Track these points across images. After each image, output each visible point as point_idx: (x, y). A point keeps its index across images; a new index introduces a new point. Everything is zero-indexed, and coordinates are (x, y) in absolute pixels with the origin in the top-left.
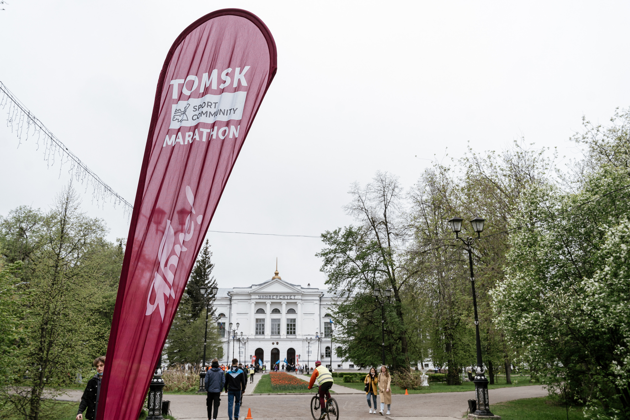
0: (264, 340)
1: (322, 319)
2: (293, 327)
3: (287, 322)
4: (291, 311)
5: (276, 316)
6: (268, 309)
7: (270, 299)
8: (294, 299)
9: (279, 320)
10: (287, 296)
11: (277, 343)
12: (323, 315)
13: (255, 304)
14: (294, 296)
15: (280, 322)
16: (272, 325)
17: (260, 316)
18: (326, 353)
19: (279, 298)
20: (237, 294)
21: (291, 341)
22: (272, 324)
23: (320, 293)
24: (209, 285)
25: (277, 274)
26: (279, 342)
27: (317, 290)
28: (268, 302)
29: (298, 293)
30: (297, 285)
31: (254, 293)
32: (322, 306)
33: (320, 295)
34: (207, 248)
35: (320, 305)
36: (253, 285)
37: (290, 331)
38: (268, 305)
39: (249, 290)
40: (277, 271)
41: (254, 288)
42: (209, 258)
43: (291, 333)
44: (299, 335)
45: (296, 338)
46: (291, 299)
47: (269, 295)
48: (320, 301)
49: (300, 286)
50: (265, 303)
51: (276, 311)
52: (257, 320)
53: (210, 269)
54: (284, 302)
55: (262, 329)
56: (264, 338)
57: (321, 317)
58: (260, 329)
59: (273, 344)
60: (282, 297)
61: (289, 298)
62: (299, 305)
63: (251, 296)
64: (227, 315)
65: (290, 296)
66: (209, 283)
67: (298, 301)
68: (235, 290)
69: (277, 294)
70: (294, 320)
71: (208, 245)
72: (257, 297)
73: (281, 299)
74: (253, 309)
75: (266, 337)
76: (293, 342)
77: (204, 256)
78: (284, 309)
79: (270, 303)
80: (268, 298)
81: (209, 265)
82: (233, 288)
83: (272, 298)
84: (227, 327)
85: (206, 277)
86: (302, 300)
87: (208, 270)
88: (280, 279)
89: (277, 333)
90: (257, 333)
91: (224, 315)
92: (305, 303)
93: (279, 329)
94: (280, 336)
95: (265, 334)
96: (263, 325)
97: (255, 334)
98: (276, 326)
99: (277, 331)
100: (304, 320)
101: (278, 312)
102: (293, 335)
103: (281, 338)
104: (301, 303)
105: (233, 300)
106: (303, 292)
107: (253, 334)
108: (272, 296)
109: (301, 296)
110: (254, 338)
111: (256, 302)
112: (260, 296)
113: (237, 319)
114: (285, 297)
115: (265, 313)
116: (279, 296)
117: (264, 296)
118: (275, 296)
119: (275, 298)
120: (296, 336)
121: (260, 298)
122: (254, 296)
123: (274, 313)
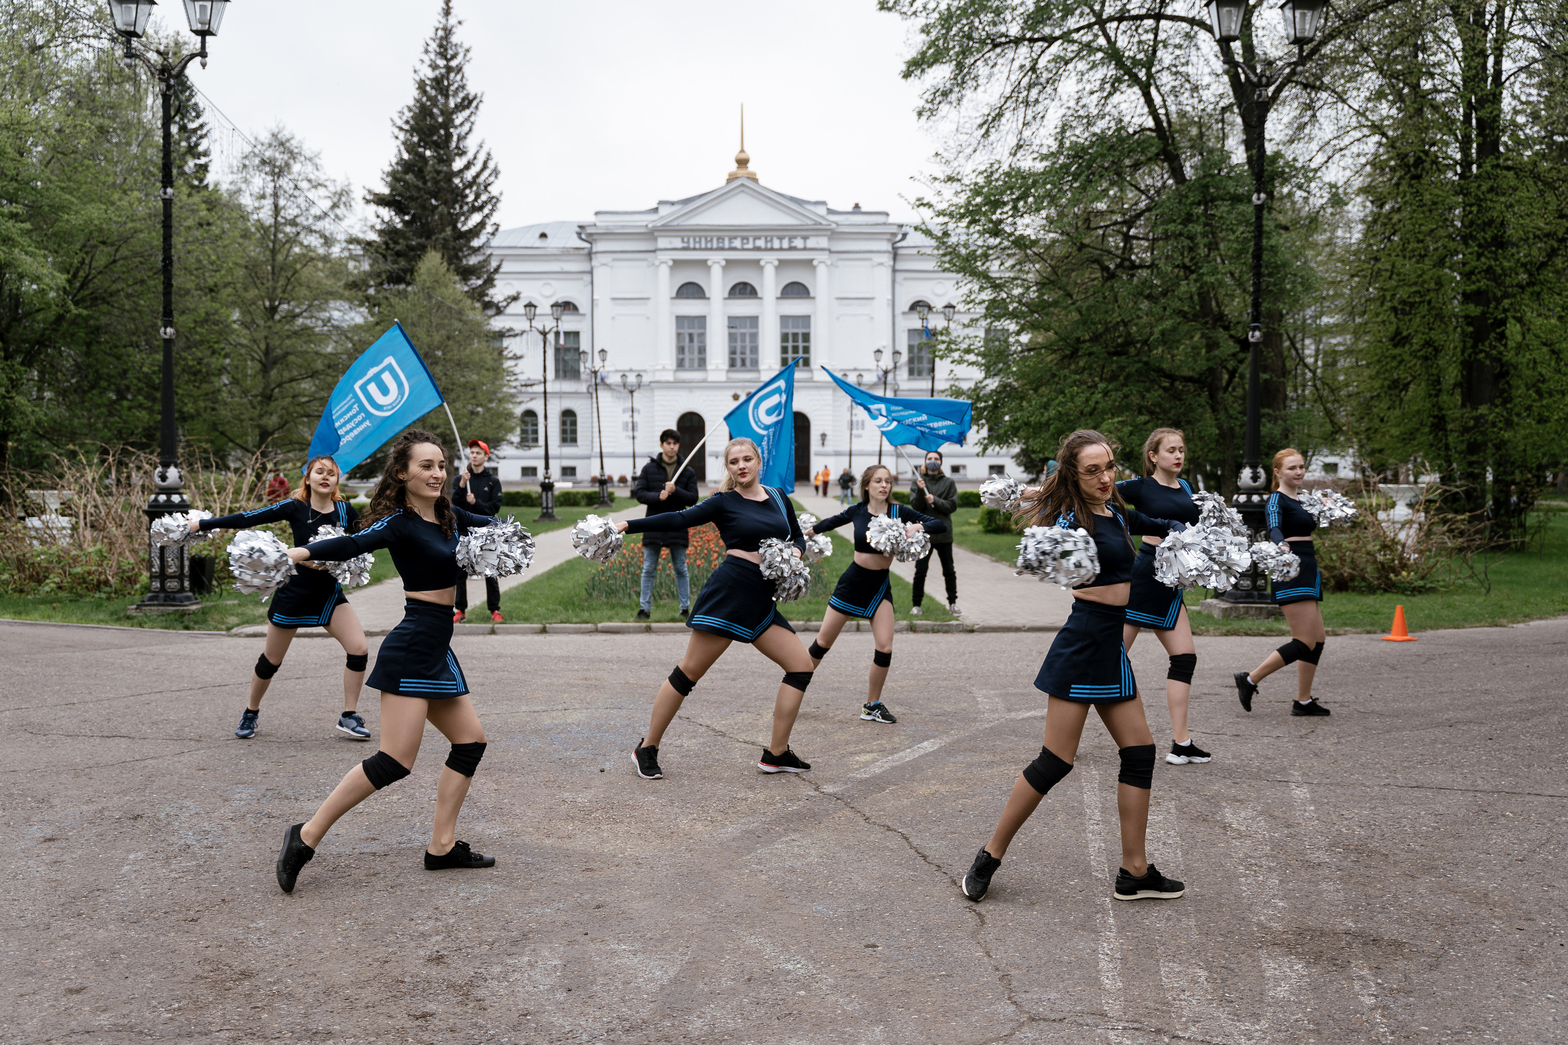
0: (706, 385)
1: (899, 319)
2: (801, 344)
3: (782, 326)
4: (796, 290)
5: (743, 307)
6: (717, 284)
7: (722, 249)
8: (805, 249)
9: (754, 320)
10: (781, 238)
12: (904, 305)
13: (671, 268)
14: (805, 238)
15: (756, 326)
16: (732, 337)
17: (691, 308)
19: (750, 246)
20: (609, 235)
22: (731, 333)
23: (894, 230)
24: (469, 175)
25: (742, 162)
27: (881, 219)
28: (717, 259)
29: (818, 229)
30: (813, 199)
31: (667, 230)
32: (900, 276)
33: (894, 234)
34: (448, 32)
35: (894, 271)
36: (661, 203)
37: (790, 355)
38: (716, 271)
39: (650, 220)
40: (742, 151)
41: (664, 211)
42: (459, 69)
43: (796, 363)
44: (822, 368)
45: (811, 380)
46: (792, 249)
47: (719, 237)
48: (895, 256)
49: (824, 203)
50: (703, 264)
51: (743, 291)
52: (680, 320)
53: (467, 113)
54: (769, 260)
55: (696, 350)
56: (704, 381)
57: (898, 311)
58: (691, 351)
59: (736, 398)
60: (761, 243)
61: (785, 244)
62: (822, 270)
63: (655, 239)
64: (584, 307)
65: (791, 239)
66: (467, 167)
67: (818, 257)
68: (601, 221)
69: (745, 232)
70: (806, 319)
71: (452, 21)
72: (678, 243)
73: (758, 249)
74: (665, 283)
75: (712, 376)
77: (441, 63)
78: (769, 284)
79: (723, 263)
80: (715, 245)
81: (463, 99)
82: (597, 213)
83: (727, 245)
84: (584, 345)
85: (453, 145)
86: (831, 252)
87: (459, 119)
88: (755, 180)
89: (748, 363)
90: (680, 364)
91: (575, 308)
92: (840, 263)
93: (755, 350)
94: (758, 371)
95: (709, 367)
96: (702, 336)
97: (674, 366)
98: (743, 341)
99: (748, 356)
100: (838, 318)
101: (751, 293)
102: (801, 370)
103: (762, 379)
104: (828, 263)
105: (598, 255)
106: (834, 226)
107: (667, 367)
108: (726, 240)
109: (826, 239)
110: (672, 379)
111: (674, 261)
112: (688, 239)
113: (614, 318)
114: (772, 244)
115: (707, 296)
116: (751, 240)
117: (700, 239)
118: (739, 239)
119: (739, 246)
120: (812, 371)
121: (685, 245)
122: (668, 239)
123: (738, 296)
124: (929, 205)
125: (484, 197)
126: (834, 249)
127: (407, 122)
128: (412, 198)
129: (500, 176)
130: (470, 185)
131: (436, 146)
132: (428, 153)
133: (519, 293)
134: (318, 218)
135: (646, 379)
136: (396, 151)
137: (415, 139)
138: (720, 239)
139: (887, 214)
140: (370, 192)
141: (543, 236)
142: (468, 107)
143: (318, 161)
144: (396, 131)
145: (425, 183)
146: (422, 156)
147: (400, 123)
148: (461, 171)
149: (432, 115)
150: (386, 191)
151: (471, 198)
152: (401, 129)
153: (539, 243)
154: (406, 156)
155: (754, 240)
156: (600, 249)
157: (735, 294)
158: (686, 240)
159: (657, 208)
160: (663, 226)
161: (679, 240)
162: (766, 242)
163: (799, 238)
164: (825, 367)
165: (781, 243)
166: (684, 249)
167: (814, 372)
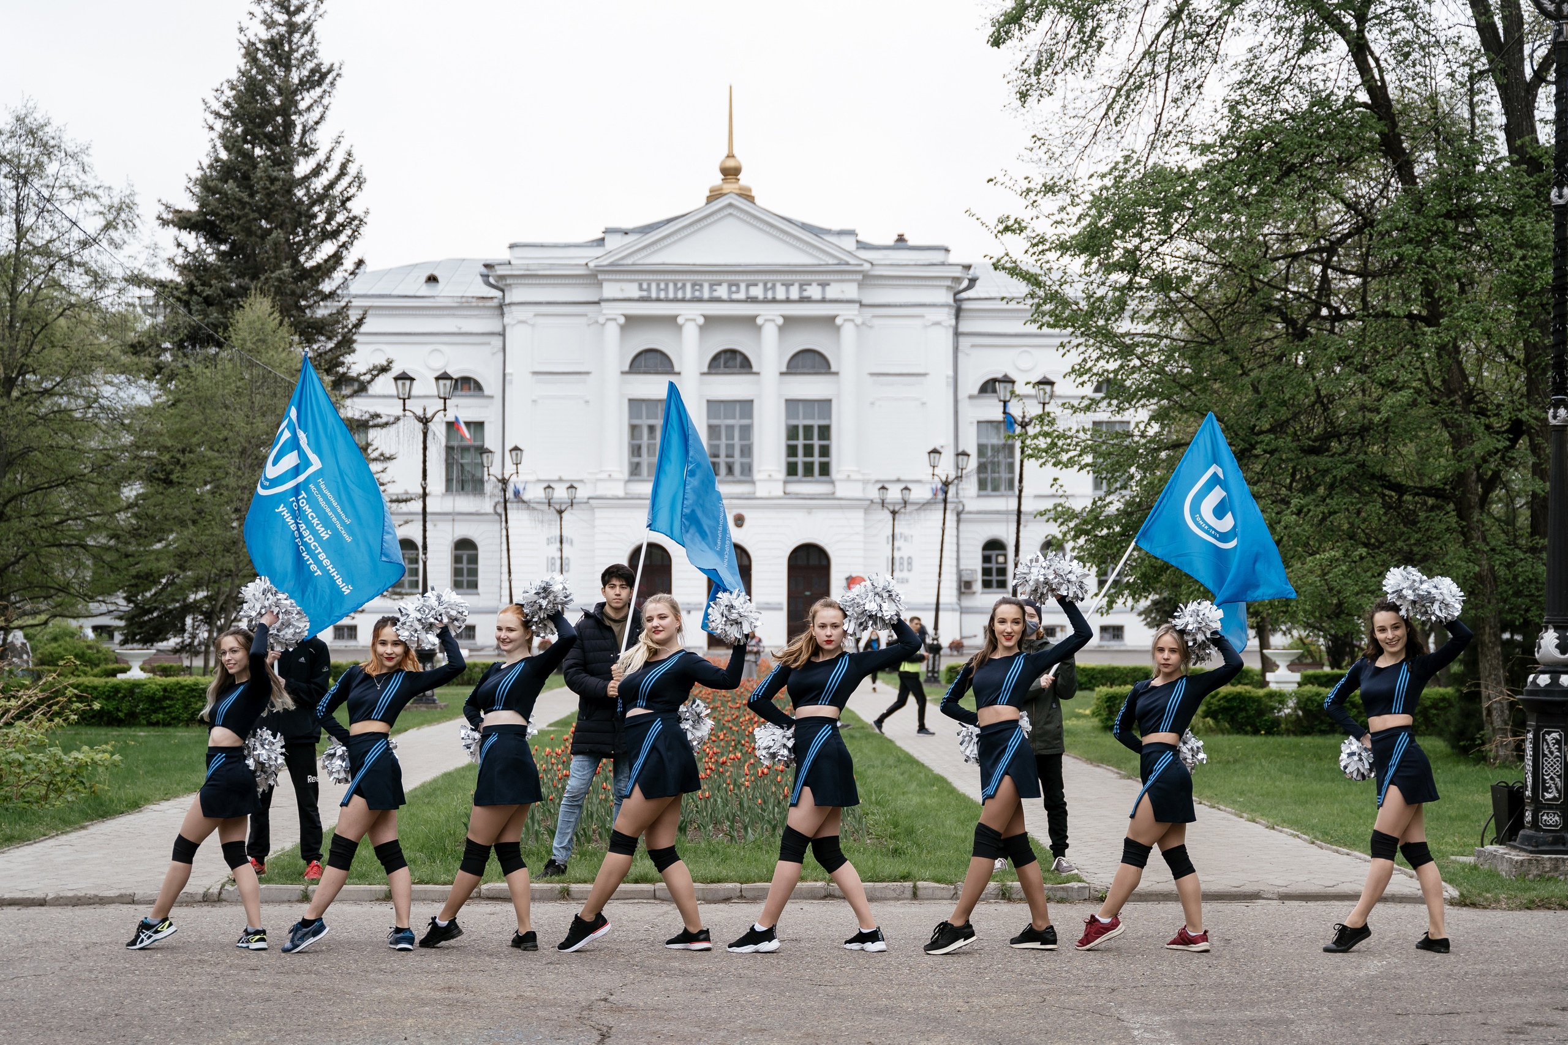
1: (964, 405)
2: (816, 443)
3: (788, 414)
4: (809, 362)
5: (730, 387)
6: (691, 351)
7: (700, 300)
8: (823, 301)
9: (746, 406)
10: (788, 285)
11: (740, 521)
12: (971, 384)
13: (623, 328)
14: (824, 285)
15: (750, 415)
16: (713, 430)
17: (650, 386)
18: (986, 572)
19: (742, 295)
20: (530, 277)
21: (810, 509)
22: (711, 426)
23: (958, 272)
24: (318, 184)
25: (730, 173)
26: (748, 515)
27: (938, 257)
28: (691, 314)
29: (842, 271)
30: (836, 227)
31: (617, 271)
32: (962, 339)
33: (957, 280)
35: (957, 334)
36: (608, 231)
37: (800, 459)
38: (690, 332)
39: (593, 257)
40: (731, 156)
41: (612, 242)
42: (307, 28)
43: (809, 470)
44: (848, 479)
45: (832, 496)
46: (804, 300)
47: (695, 281)
48: (958, 313)
49: (852, 233)
50: (671, 321)
51: (732, 361)
52: (636, 405)
53: (317, 92)
54: (770, 316)
57: (963, 395)
58: (653, 452)
60: (757, 292)
61: (794, 294)
62: (848, 332)
63: (600, 284)
64: (491, 386)
66: (316, 172)
67: (843, 312)
68: (518, 257)
69: (732, 274)
70: (825, 405)
72: (633, 291)
73: (753, 300)
74: (614, 350)
76: (820, 515)
77: (281, 18)
78: (769, 351)
79: (701, 321)
80: (689, 295)
81: (313, 72)
82: (512, 246)
83: (706, 295)
84: (491, 440)
85: (296, 138)
86: (862, 305)
87: (305, 99)
88: (750, 198)
89: (737, 469)
90: (634, 470)
91: (478, 387)
92: (876, 322)
93: (747, 451)
94: (753, 482)
97: (625, 475)
98: (730, 437)
99: (737, 459)
100: (872, 404)
101: (742, 366)
102: (817, 482)
103: (758, 494)
104: (859, 321)
105: (514, 308)
106: (867, 266)
107: (615, 475)
108: (706, 286)
109: (855, 286)
110: (621, 494)
111: (628, 318)
112: (649, 285)
113: (534, 401)
114: (774, 292)
115: (677, 369)
116: (743, 286)
117: (667, 285)
118: (725, 286)
119: (725, 296)
120: (832, 482)
121: (644, 294)
122: (618, 286)
123: (722, 369)
125: (340, 218)
126: (865, 301)
127: (227, 105)
128: (231, 218)
129: (364, 186)
130: (320, 199)
131: (271, 140)
132: (258, 152)
133: (390, 362)
134: (84, 244)
135: (582, 493)
136: (208, 147)
137: (239, 130)
138: (696, 285)
139: (947, 250)
140: (167, 207)
141: (432, 279)
142: (319, 83)
143: (86, 159)
144: (211, 118)
145: (252, 196)
146: (249, 156)
147: (217, 106)
148: (306, 178)
149: (265, 95)
150: (191, 206)
151: (321, 218)
152: (218, 115)
153: (425, 290)
154: (224, 155)
155: (748, 286)
156: (516, 299)
157: (718, 367)
158: (645, 286)
159: (603, 239)
160: (611, 265)
161: (636, 285)
162: (766, 289)
163: (814, 285)
164: (854, 476)
165: (787, 291)
166: (642, 300)
167: (837, 484)
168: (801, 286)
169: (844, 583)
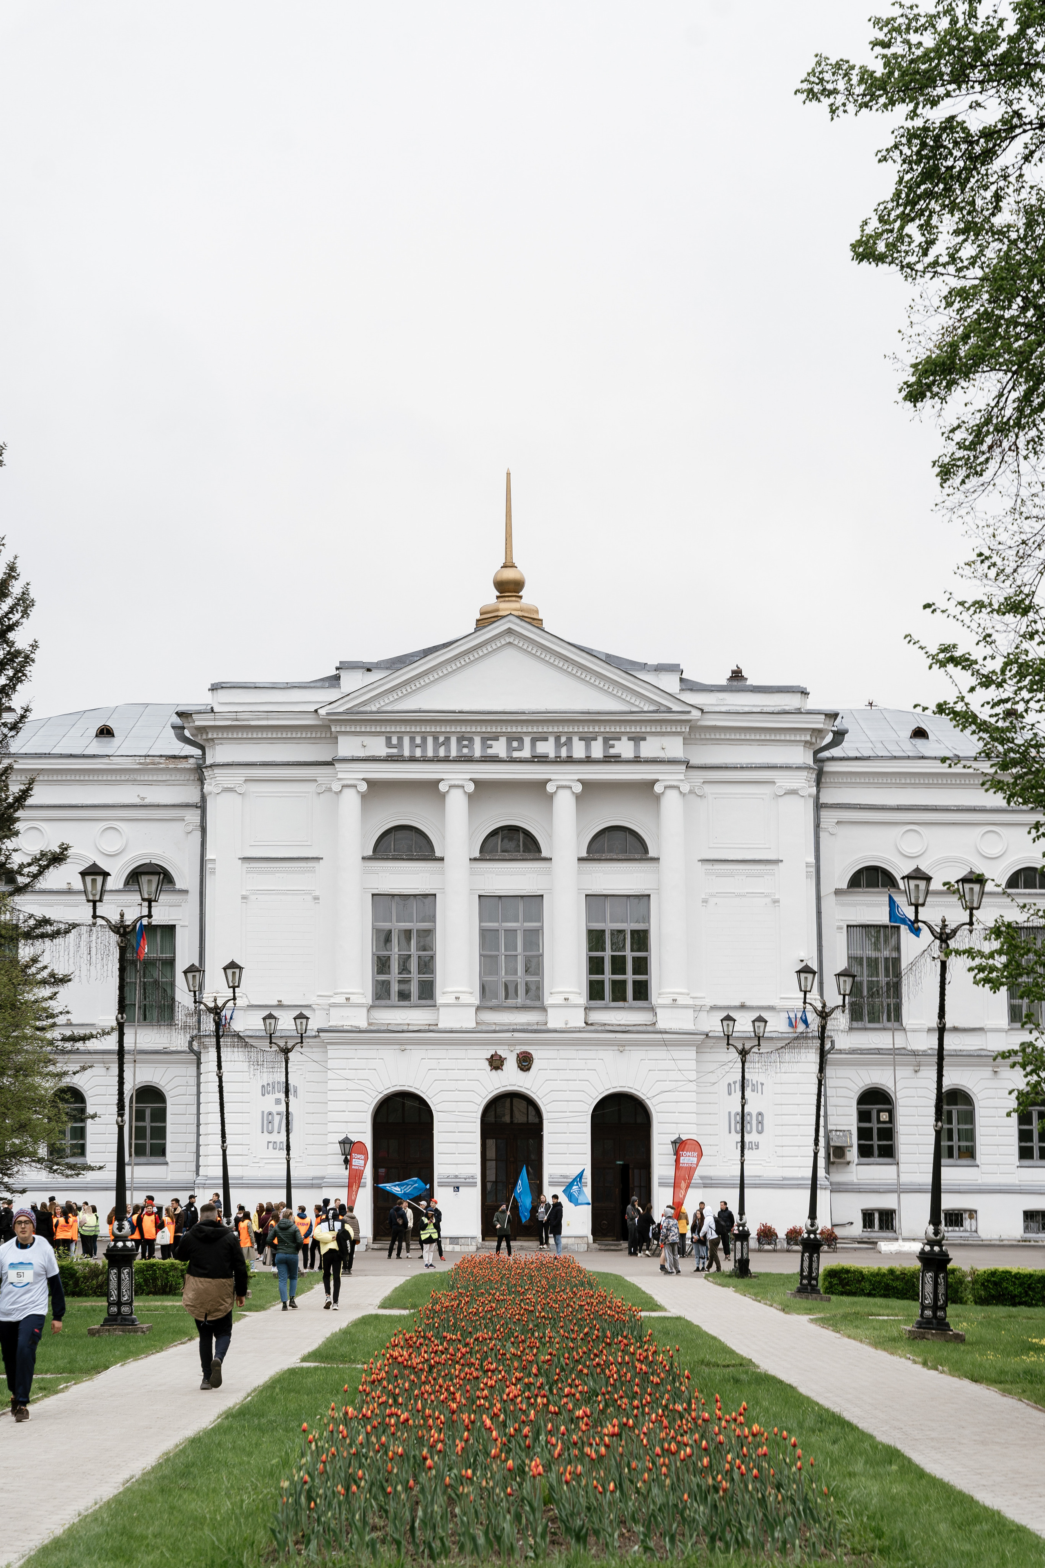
0: (432, 1036)
1: (829, 903)
2: (630, 954)
3: (591, 915)
4: (618, 844)
5: (512, 877)
6: (457, 829)
7: (469, 760)
8: (637, 760)
9: (533, 904)
10: (588, 739)
11: (525, 1062)
12: (837, 873)
13: (364, 797)
14: (637, 739)
15: (539, 917)
16: (487, 937)
17: (403, 877)
18: (863, 1134)
19: (526, 753)
20: (240, 729)
21: (622, 1046)
22: (483, 932)
23: (819, 722)
25: (509, 588)
26: (537, 1052)
27: (792, 702)
28: (456, 778)
29: (662, 721)
30: (653, 661)
31: (357, 720)
32: (824, 813)
33: (818, 733)
35: (819, 806)
36: (344, 666)
37: (608, 976)
38: (457, 803)
39: (322, 701)
40: (508, 565)
41: (351, 682)
43: (619, 991)
44: (674, 1004)
45: (651, 1028)
46: (610, 759)
47: (463, 733)
48: (819, 776)
49: (674, 668)
50: (431, 787)
51: (513, 842)
52: (383, 903)
54: (565, 781)
55: (414, 965)
56: (431, 1029)
57: (827, 889)
58: (404, 968)
59: (496, 1063)
60: (547, 748)
61: (597, 750)
62: (671, 802)
63: (334, 739)
64: (184, 874)
65: (608, 741)
67: (665, 776)
68: (223, 702)
69: (513, 725)
70: (640, 903)
72: (378, 747)
73: (542, 760)
74: (352, 828)
75: (448, 1019)
76: (636, 1055)
78: (564, 829)
79: (470, 787)
80: (454, 753)
82: (214, 688)
83: (478, 753)
84: (184, 953)
86: (689, 766)
88: (535, 622)
89: (521, 991)
90: (381, 992)
91: (167, 877)
92: (708, 789)
93: (535, 964)
94: (543, 1009)
95: (441, 998)
96: (427, 936)
97: (368, 999)
98: (511, 945)
99: (522, 978)
100: (705, 901)
101: (527, 850)
102: (631, 1008)
103: (551, 1025)
104: (685, 788)
105: (217, 771)
106: (696, 714)
107: (354, 999)
108: (477, 741)
109: (680, 740)
110: (363, 1025)
111: (371, 783)
112: (400, 739)
113: (244, 898)
114: (570, 749)
115: (438, 854)
116: (527, 741)
117: (424, 740)
118: (503, 740)
119: (503, 754)
120: (652, 1009)
121: (394, 751)
122: (358, 740)
123: (499, 854)
124: (965, 662)
126: (694, 761)
133: (64, 848)
138: (464, 739)
139: (804, 693)
141: (105, 732)
153: (96, 747)
155: (534, 741)
156: (220, 759)
157: (494, 850)
158: (394, 741)
159: (337, 678)
160: (348, 712)
161: (382, 740)
162: (558, 745)
163: (624, 739)
164: (681, 1001)
165: (588, 747)
166: (389, 759)
167: (658, 1011)
168: (606, 740)
169: (670, 1149)
